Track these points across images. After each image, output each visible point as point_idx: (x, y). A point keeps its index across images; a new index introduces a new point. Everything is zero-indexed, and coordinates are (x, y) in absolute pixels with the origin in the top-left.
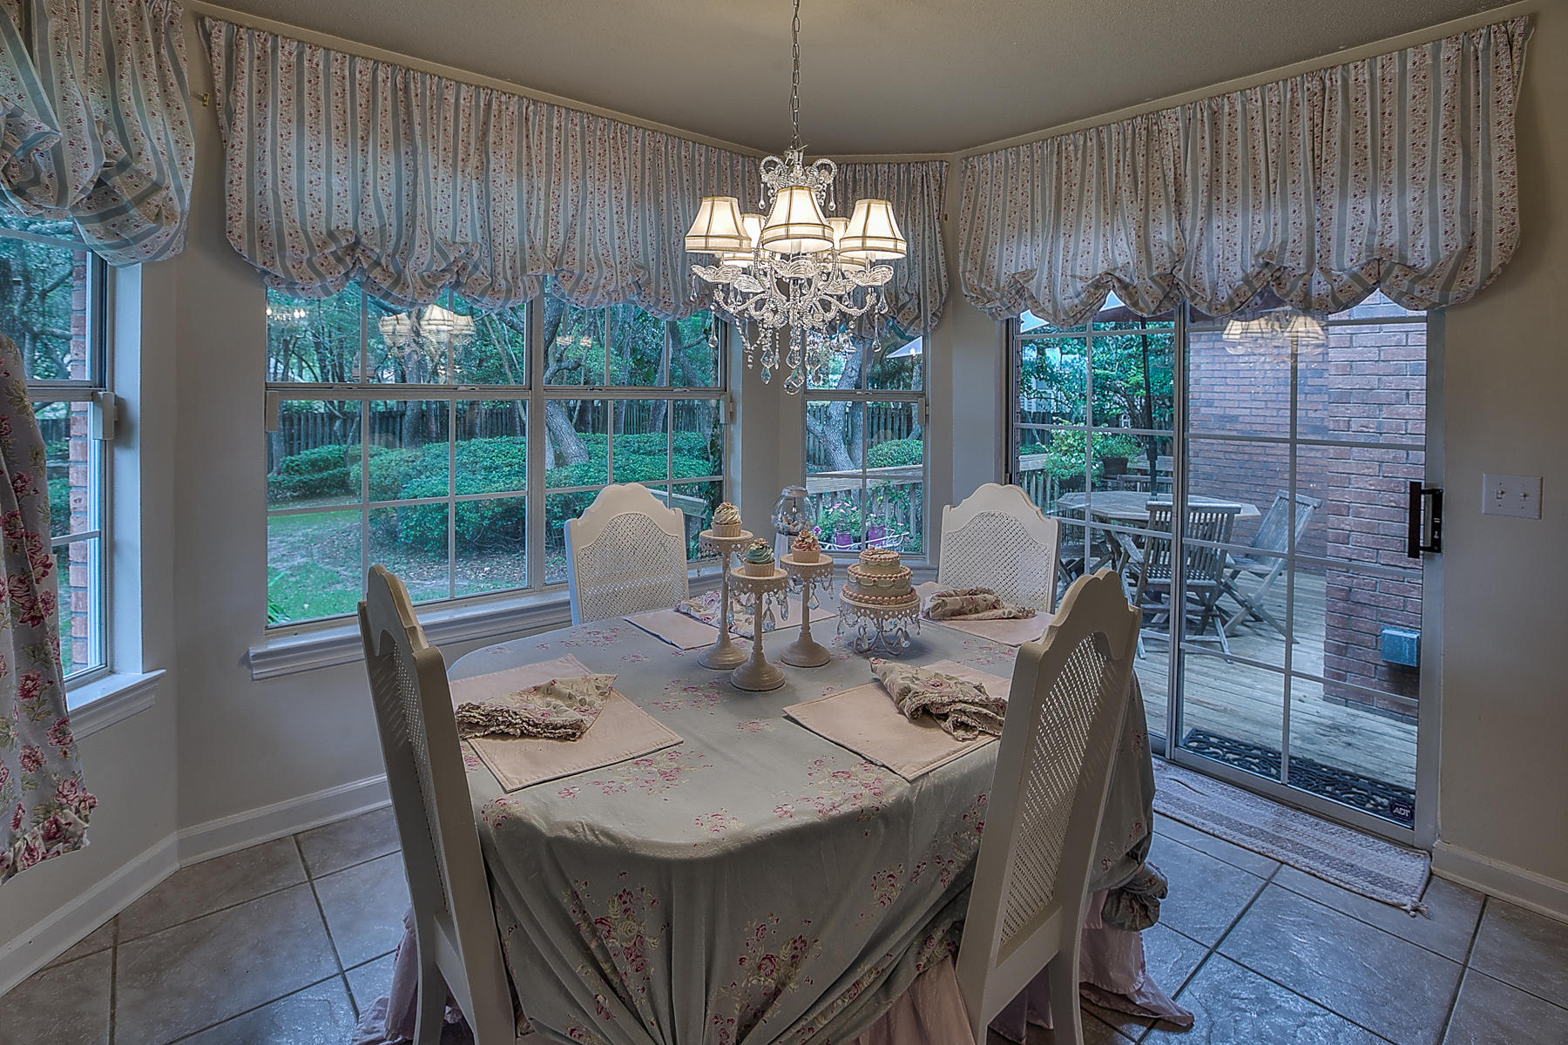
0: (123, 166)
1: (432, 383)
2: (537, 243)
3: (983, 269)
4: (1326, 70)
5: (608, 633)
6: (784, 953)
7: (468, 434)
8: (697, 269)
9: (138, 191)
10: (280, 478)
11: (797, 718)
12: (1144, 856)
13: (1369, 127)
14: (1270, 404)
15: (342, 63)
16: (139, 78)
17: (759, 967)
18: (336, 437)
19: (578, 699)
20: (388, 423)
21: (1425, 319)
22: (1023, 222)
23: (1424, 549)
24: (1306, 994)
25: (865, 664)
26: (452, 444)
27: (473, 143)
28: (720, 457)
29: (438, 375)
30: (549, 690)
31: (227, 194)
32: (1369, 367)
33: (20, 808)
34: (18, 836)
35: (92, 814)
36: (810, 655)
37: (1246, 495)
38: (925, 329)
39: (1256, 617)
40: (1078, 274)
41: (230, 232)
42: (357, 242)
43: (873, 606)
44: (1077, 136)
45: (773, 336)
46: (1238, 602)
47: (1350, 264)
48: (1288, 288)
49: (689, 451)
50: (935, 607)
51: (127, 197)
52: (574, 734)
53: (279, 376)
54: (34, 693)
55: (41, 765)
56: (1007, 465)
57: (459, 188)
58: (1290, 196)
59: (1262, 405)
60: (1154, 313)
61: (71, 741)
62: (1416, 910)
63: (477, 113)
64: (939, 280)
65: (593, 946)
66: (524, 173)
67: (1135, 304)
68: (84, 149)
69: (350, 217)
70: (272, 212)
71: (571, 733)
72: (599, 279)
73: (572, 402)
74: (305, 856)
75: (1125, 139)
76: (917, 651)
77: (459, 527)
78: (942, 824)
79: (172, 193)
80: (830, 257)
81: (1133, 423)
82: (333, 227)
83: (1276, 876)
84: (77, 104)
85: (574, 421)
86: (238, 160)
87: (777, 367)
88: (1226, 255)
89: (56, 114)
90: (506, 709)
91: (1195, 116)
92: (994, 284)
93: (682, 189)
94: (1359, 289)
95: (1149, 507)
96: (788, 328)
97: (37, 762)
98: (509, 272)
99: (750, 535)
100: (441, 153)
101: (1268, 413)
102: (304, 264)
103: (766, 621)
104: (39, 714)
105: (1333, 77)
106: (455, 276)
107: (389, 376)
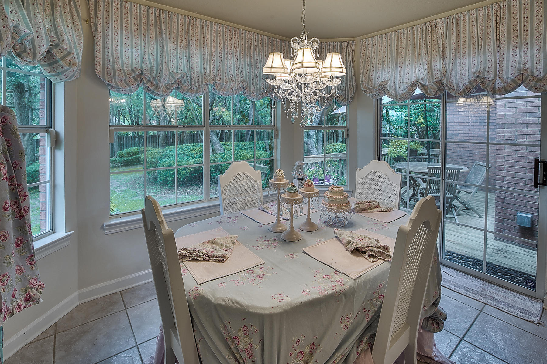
0: (57, 45)
1: (169, 125)
2: (207, 72)
3: (369, 80)
4: (501, 2)
5: (234, 218)
6: (307, 350)
7: (182, 143)
8: (268, 80)
9: (63, 55)
10: (117, 159)
11: (308, 253)
12: (438, 304)
13: (518, 23)
14: (470, 129)
15: (136, 7)
16: (63, 13)
17: (297, 356)
18: (136, 144)
19: (224, 245)
20: (154, 140)
21: (541, 96)
22: (384, 62)
23: (540, 184)
24: (499, 357)
25: (331, 230)
26: (176, 146)
27: (184, 36)
28: (273, 151)
29: (171, 122)
30: (213, 242)
31: (95, 56)
32: (512, 115)
33: (15, 289)
34: (14, 301)
35: (43, 291)
36: (311, 227)
37: (461, 163)
38: (347, 103)
39: (467, 208)
40: (405, 81)
41: (96, 70)
42: (142, 73)
43: (334, 208)
44: (404, 30)
45: (296, 105)
46: (460, 202)
47: (511, 76)
48: (486, 85)
49: (259, 148)
50: (356, 207)
51: (58, 57)
52: (223, 260)
53: (117, 123)
54: (21, 245)
55: (23, 273)
56: (378, 153)
57: (179, 53)
58: (487, 50)
59: (468, 130)
60: (434, 95)
61: (35, 263)
62: (539, 323)
63: (185, 25)
64: (353, 84)
65: (232, 347)
66: (202, 47)
67: (427, 92)
68: (42, 39)
69: (139, 64)
70: (111, 62)
71: (222, 259)
72: (229, 85)
73: (218, 131)
74: (124, 300)
75: (423, 30)
76: (350, 225)
77: (179, 176)
78: (366, 296)
79: (75, 55)
80: (317, 75)
81: (419, 137)
82: (133, 68)
83: (484, 309)
84: (40, 23)
85: (219, 138)
86: (99, 43)
87: (297, 117)
88: (462, 73)
89: (32, 26)
90: (197, 250)
91: (450, 21)
92: (373, 86)
93: (259, 52)
94: (515, 85)
95: (428, 168)
96: (301, 102)
97: (22, 271)
98: (197, 83)
99: (288, 181)
100: (172, 40)
101: (470, 133)
102: (123, 81)
103: (295, 215)
104: (23, 253)
105: (504, 4)
106: (177, 85)
107: (154, 123)
